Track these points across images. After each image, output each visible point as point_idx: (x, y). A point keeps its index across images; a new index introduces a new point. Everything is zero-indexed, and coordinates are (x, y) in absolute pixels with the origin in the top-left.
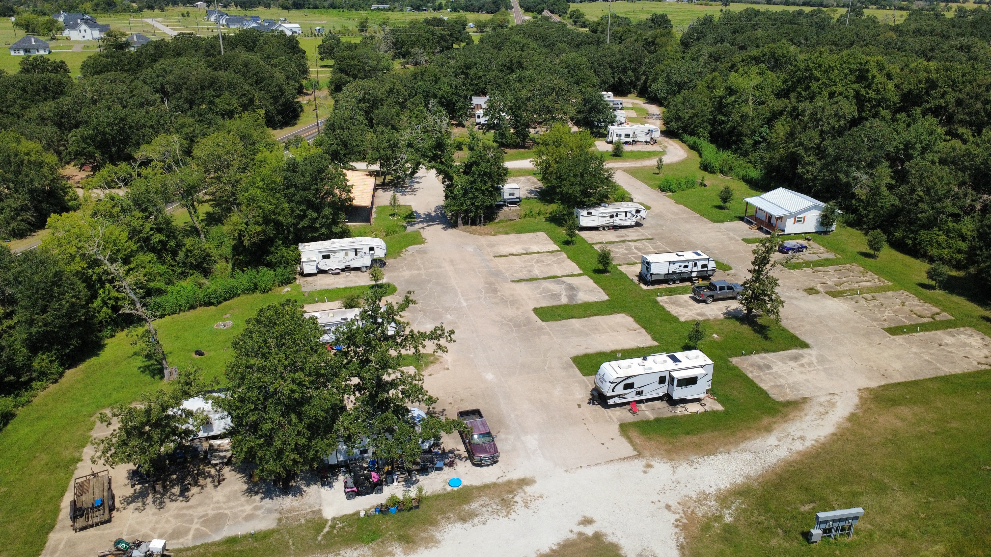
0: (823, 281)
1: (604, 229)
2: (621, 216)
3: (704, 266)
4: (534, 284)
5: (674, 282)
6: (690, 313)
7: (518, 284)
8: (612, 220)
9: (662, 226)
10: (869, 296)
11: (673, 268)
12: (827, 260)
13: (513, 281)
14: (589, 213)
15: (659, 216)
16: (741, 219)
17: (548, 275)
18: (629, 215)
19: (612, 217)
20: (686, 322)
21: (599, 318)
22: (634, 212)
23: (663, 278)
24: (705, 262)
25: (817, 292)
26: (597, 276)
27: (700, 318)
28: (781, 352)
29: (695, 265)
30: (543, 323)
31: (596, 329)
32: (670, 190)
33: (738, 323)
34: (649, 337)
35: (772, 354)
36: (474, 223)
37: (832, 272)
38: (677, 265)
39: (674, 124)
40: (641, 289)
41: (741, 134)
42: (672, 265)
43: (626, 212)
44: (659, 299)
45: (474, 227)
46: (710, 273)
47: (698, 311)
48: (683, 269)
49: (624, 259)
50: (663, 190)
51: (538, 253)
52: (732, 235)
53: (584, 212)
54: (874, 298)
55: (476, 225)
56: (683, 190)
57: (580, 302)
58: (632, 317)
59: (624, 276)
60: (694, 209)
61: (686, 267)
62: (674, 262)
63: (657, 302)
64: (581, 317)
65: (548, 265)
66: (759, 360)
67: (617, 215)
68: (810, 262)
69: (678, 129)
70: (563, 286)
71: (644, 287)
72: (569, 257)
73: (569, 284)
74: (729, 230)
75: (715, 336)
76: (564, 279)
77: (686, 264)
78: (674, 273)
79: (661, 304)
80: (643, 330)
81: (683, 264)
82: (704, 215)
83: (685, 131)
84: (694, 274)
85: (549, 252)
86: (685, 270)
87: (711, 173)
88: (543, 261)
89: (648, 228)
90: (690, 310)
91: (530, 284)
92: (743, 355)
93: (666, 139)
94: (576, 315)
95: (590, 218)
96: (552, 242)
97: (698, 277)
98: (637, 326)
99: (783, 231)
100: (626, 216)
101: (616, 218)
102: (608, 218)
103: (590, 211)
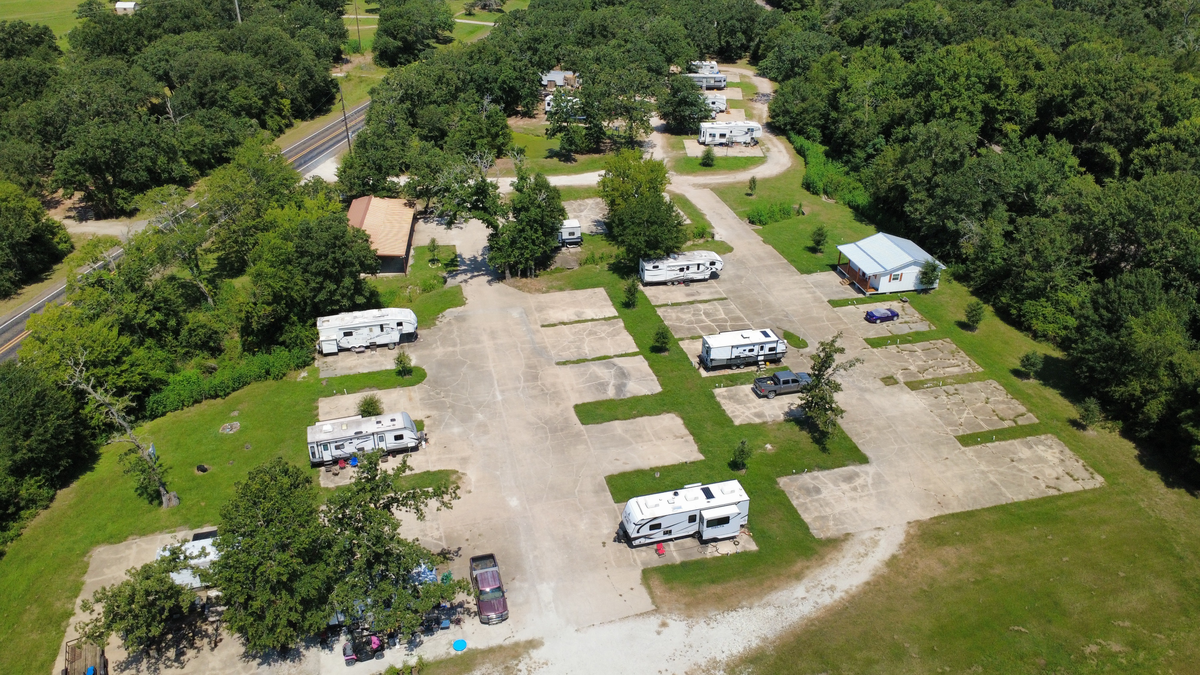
0: (906, 365)
1: (673, 284)
2: (694, 269)
3: (771, 349)
4: (581, 367)
6: (748, 413)
7: (563, 368)
8: (682, 274)
9: (740, 278)
10: (951, 389)
11: (736, 353)
12: (917, 333)
13: (558, 364)
14: (654, 267)
15: (741, 263)
16: (834, 268)
17: (598, 355)
18: (702, 267)
19: (682, 270)
20: (741, 426)
21: (646, 418)
22: (708, 265)
23: (725, 363)
24: (774, 345)
25: (896, 382)
26: (654, 355)
27: (758, 421)
28: (836, 470)
29: (762, 348)
30: (583, 427)
31: (639, 436)
32: (761, 222)
33: (797, 428)
34: (695, 447)
35: (826, 472)
36: (524, 275)
37: (919, 352)
38: (741, 349)
39: (781, 118)
40: (700, 375)
41: (852, 144)
42: (734, 350)
43: (699, 265)
44: (717, 391)
45: (524, 280)
46: (778, 356)
47: (757, 410)
48: (747, 353)
49: (689, 329)
50: (752, 222)
51: (593, 320)
52: (818, 293)
53: (649, 266)
54: (957, 392)
55: (526, 277)
56: (776, 221)
57: (629, 395)
58: (683, 418)
59: (684, 356)
60: (782, 253)
61: (751, 350)
62: (737, 347)
63: (712, 396)
64: (625, 419)
65: (601, 338)
66: (809, 480)
67: (688, 268)
68: (898, 336)
69: (785, 125)
70: (613, 371)
71: (704, 373)
72: (627, 328)
73: (621, 368)
74: (817, 285)
75: (769, 446)
76: (616, 360)
77: (752, 347)
78: (738, 357)
79: (718, 399)
80: (691, 438)
81: (748, 348)
82: (792, 261)
83: (793, 129)
85: (605, 319)
86: (750, 354)
87: (813, 194)
88: (595, 333)
89: (724, 281)
90: (749, 408)
91: (576, 368)
92: (793, 474)
93: (771, 136)
94: (620, 416)
95: (656, 272)
96: (610, 303)
97: (765, 361)
98: (686, 431)
99: (877, 290)
100: (698, 269)
101: (688, 272)
102: (678, 272)
103: (656, 264)
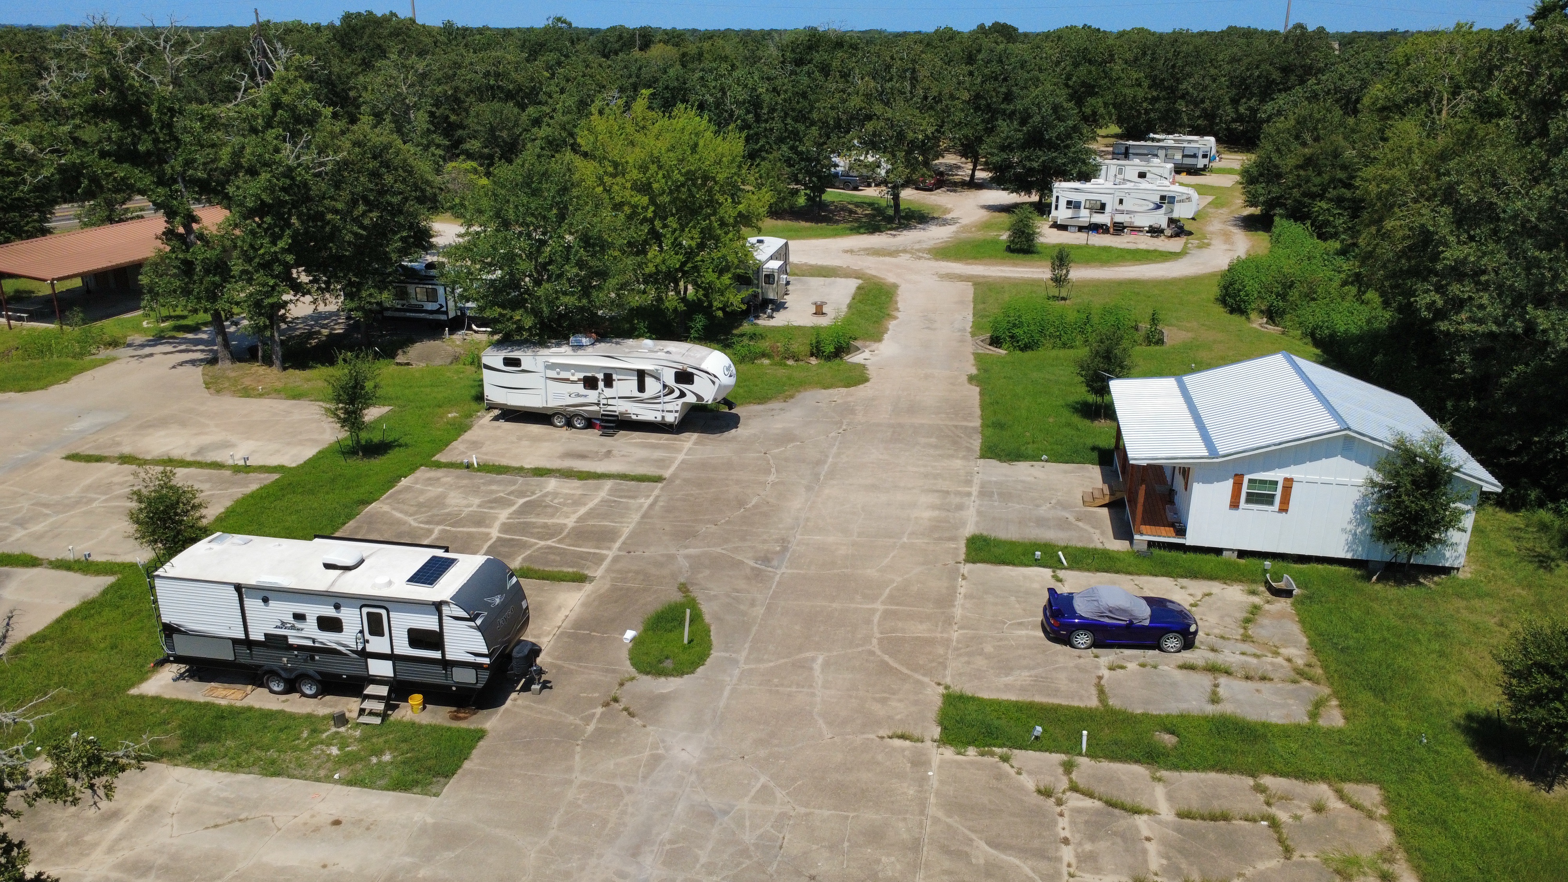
1: (569, 424)
2: (627, 386)
3: (417, 638)
5: (291, 687)
8: (592, 396)
11: (264, 619)
14: (509, 362)
18: (651, 385)
19: (590, 383)
22: (670, 380)
23: (227, 654)
24: (429, 622)
29: (376, 624)
37: (1157, 820)
38: (283, 610)
42: (255, 604)
43: (641, 375)
48: (315, 633)
53: (496, 357)
56: (1062, 346)
61: (330, 624)
62: (267, 594)
67: (609, 381)
77: (329, 611)
78: (275, 642)
81: (313, 611)
84: (381, 668)
86: (328, 639)
95: (512, 378)
97: (398, 685)
99: (1181, 532)
100: (641, 388)
101: (608, 392)
102: (580, 388)
103: (515, 354)
